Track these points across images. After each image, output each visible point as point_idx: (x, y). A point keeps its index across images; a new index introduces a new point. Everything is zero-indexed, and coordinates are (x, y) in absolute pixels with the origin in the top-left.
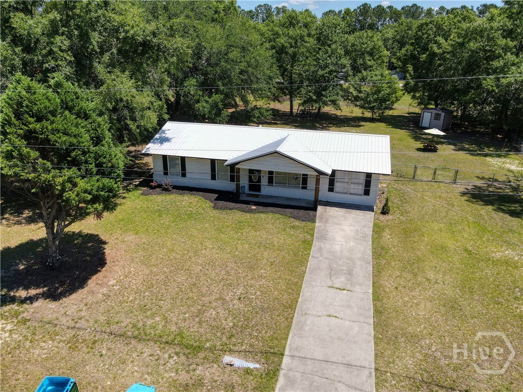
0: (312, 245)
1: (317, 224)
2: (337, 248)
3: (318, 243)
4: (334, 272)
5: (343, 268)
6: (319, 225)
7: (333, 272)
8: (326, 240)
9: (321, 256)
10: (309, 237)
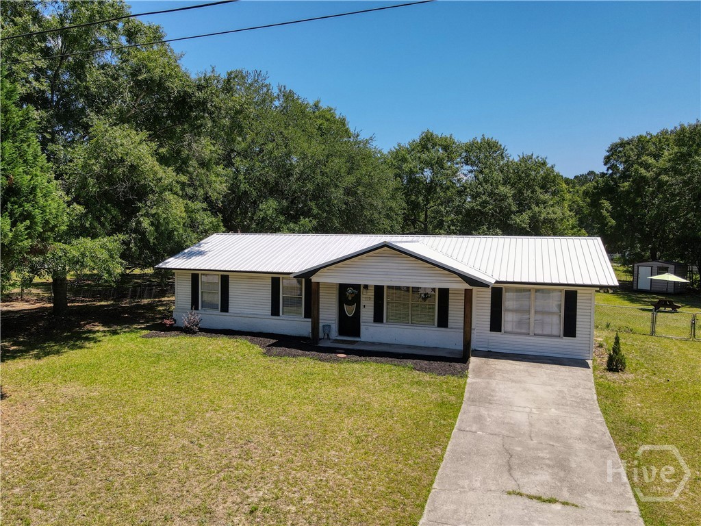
0: (459, 410)
1: (469, 380)
2: (520, 417)
3: (472, 408)
4: (518, 461)
5: (541, 455)
6: (474, 380)
7: (515, 461)
8: (491, 403)
9: (481, 429)
10: (453, 398)
